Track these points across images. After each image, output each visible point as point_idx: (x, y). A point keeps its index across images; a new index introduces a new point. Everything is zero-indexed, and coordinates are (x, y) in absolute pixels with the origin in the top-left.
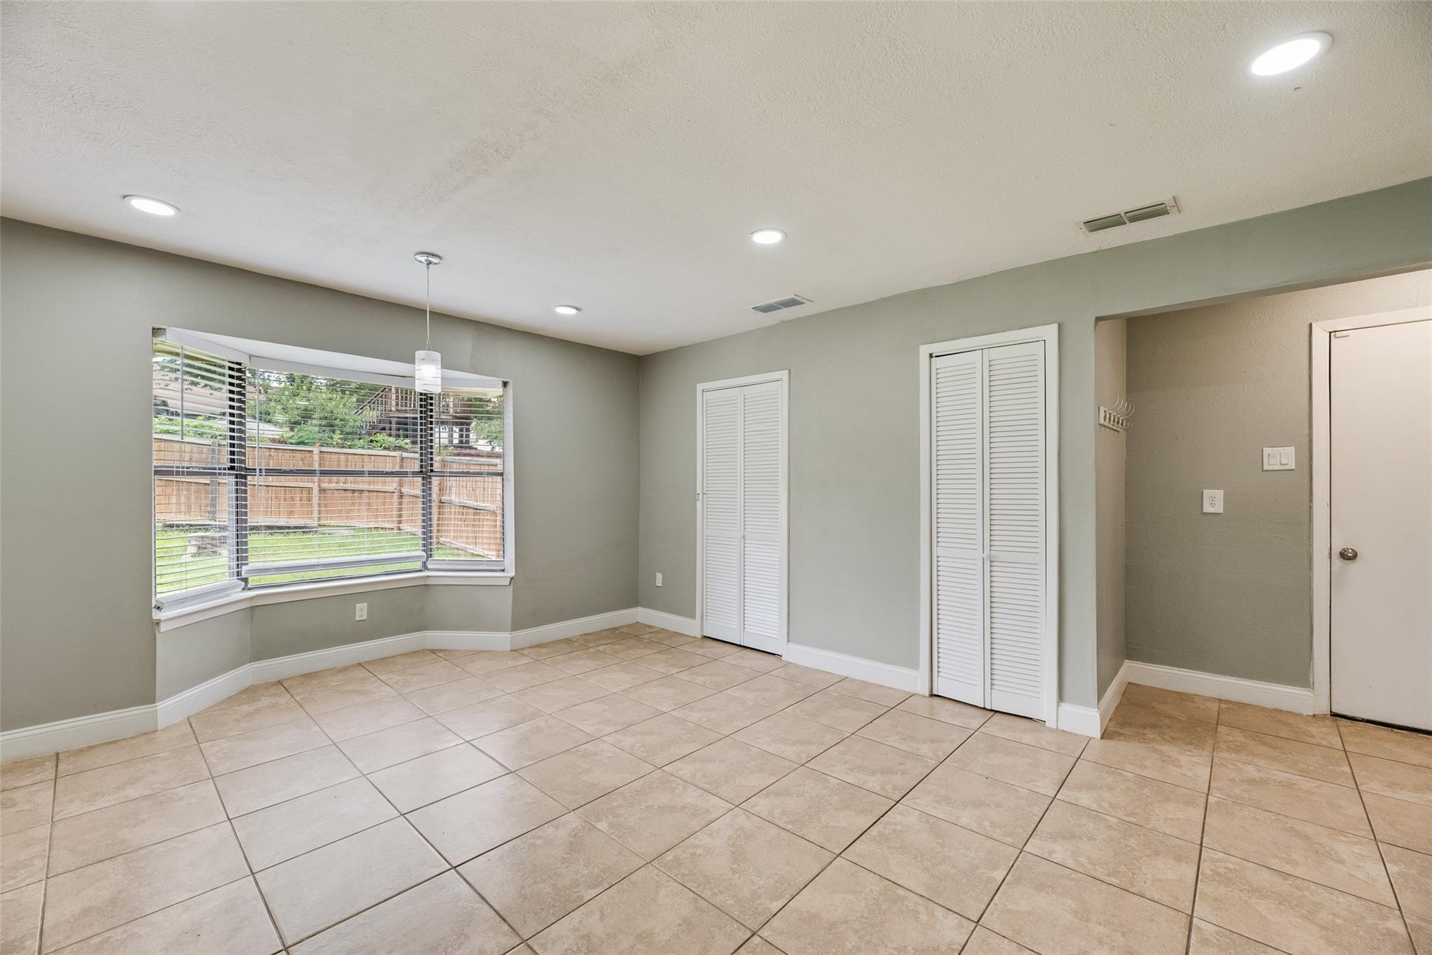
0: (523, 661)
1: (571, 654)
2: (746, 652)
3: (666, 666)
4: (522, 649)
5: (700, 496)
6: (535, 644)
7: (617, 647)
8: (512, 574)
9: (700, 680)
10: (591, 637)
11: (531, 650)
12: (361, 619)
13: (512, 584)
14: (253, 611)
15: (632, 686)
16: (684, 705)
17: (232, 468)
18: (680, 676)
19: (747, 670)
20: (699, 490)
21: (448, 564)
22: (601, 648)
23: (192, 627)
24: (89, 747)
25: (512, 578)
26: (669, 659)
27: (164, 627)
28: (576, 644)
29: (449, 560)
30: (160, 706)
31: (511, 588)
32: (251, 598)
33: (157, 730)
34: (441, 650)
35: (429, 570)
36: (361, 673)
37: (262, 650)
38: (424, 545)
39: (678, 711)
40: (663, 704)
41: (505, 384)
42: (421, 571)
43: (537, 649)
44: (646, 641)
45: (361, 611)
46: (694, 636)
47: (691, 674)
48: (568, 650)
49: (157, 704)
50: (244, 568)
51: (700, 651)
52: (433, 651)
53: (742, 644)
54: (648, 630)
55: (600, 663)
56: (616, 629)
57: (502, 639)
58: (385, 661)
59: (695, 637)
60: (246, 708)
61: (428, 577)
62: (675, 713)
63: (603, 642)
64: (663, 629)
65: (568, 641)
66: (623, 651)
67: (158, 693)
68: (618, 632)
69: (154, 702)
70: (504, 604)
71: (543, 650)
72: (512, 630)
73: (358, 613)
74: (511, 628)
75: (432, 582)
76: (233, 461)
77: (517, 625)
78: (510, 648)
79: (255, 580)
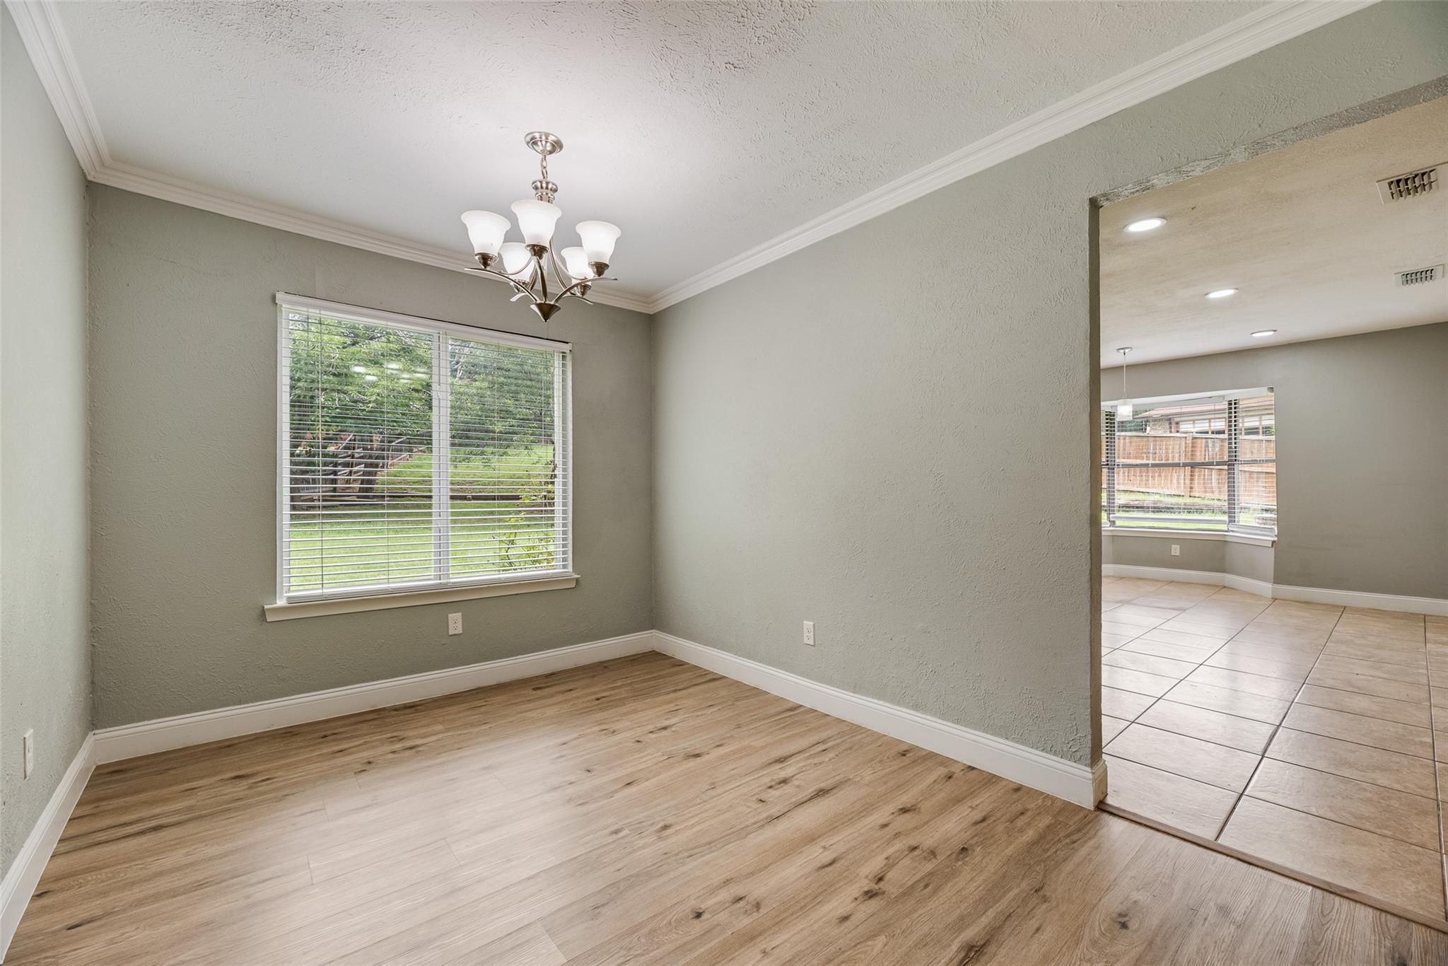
0: (1276, 610)
4: (1281, 600)
8: (1275, 539)
12: (1175, 555)
13: (1274, 546)
14: (1115, 538)
17: (1107, 465)
21: (1240, 528)
25: (1274, 542)
29: (1242, 526)
31: (1273, 549)
32: (1112, 531)
35: (1231, 531)
42: (1226, 531)
45: (1176, 550)
50: (1111, 516)
57: (1266, 588)
61: (1226, 535)
70: (1268, 560)
72: (1274, 583)
73: (1173, 550)
74: (1273, 581)
75: (1228, 539)
76: (1107, 461)
77: (1279, 578)
78: (1271, 597)
79: (1118, 523)
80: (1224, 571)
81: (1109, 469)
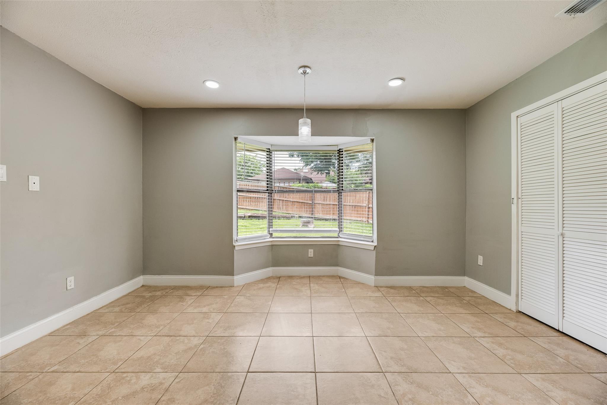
0: (378, 294)
1: (407, 298)
2: (565, 339)
3: (473, 328)
4: (381, 287)
5: (515, 201)
6: (389, 285)
7: (440, 301)
8: (376, 244)
9: (501, 352)
10: (425, 289)
11: (385, 289)
12: (311, 256)
13: (375, 250)
14: (273, 247)
15: (435, 335)
16: (472, 373)
17: (268, 190)
18: (484, 341)
19: (561, 359)
20: (514, 195)
21: (347, 235)
22: (428, 299)
23: (248, 250)
24: (217, 287)
25: (375, 247)
26: (478, 322)
27: (236, 248)
28: (414, 291)
29: (348, 234)
30: (236, 277)
31: (375, 252)
32: (272, 241)
33: (234, 286)
34: (344, 278)
35: (341, 237)
36: (306, 281)
37: (276, 263)
38: (339, 226)
39: (464, 377)
40: (453, 362)
41: (372, 140)
42: (337, 238)
43: (389, 289)
44: (465, 301)
45: (311, 253)
46: (509, 308)
47: (493, 343)
48: (406, 294)
49: (234, 277)
50: (271, 229)
51: (512, 324)
52: (340, 278)
53: (561, 330)
54: (470, 294)
55: (422, 309)
56: (446, 288)
57: (370, 279)
58: (318, 277)
59: (510, 310)
60: (261, 285)
61: (339, 241)
62: (459, 377)
63: (432, 295)
64: (483, 296)
65: (410, 288)
66: (444, 304)
67: (235, 273)
68: (447, 290)
69: (234, 276)
70: (371, 260)
71: (392, 291)
72: (375, 275)
73: (309, 253)
74: (374, 274)
75: (341, 243)
76: (268, 187)
77: (378, 273)
78: (373, 285)
79: (275, 235)
80: (337, 265)
81: (269, 193)
